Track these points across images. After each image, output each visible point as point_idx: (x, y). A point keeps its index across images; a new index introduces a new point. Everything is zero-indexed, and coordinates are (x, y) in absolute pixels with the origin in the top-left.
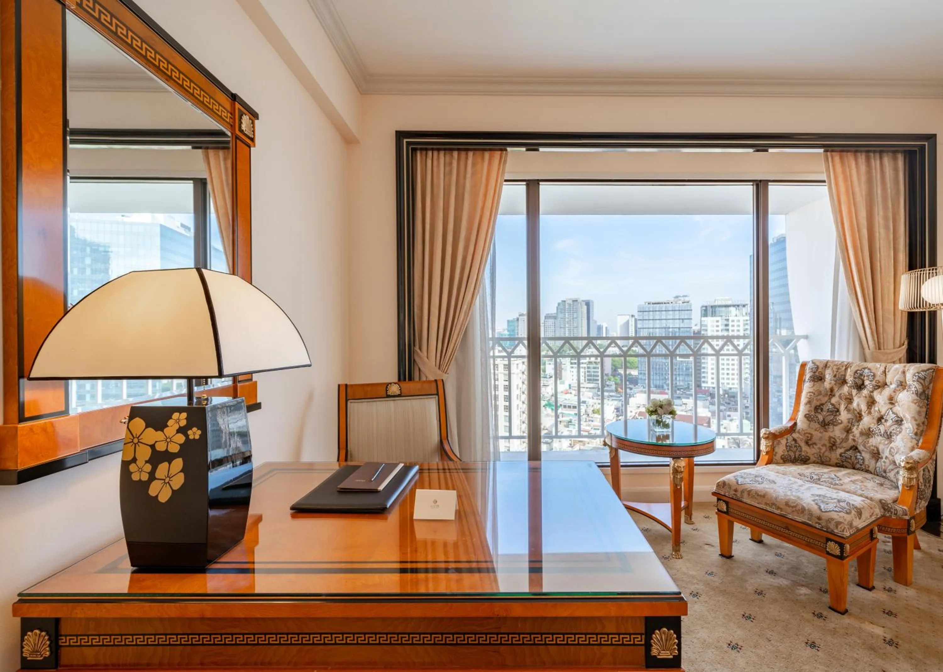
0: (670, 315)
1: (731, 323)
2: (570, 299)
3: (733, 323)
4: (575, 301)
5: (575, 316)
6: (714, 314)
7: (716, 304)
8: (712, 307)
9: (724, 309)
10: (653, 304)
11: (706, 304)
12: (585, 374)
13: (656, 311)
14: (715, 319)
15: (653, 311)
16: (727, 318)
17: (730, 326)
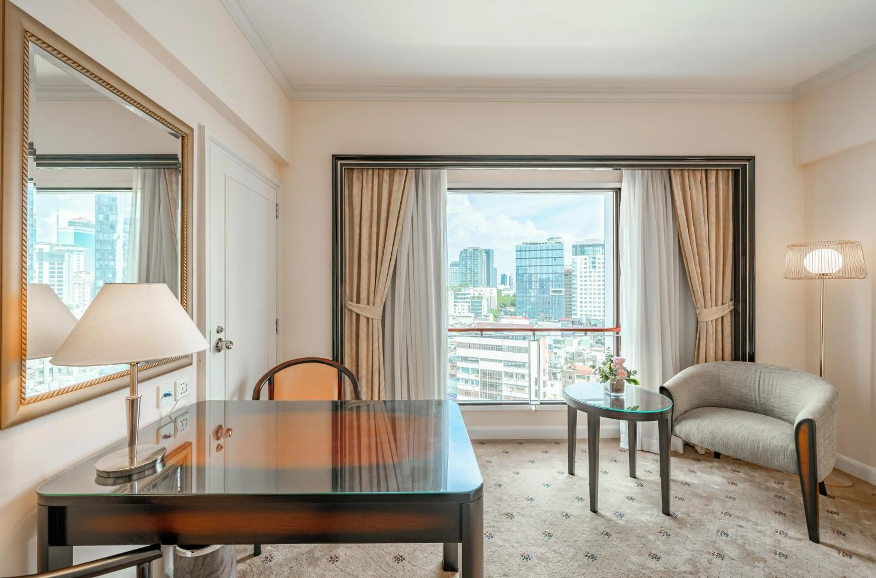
0: (545, 254)
1: (597, 261)
2: (472, 248)
3: (599, 261)
4: (475, 249)
5: (476, 263)
6: (583, 253)
7: (585, 243)
8: (581, 246)
9: (591, 248)
10: (529, 244)
11: (575, 244)
12: (469, 307)
13: (532, 251)
14: (584, 257)
15: (529, 251)
16: (594, 256)
17: (597, 263)
